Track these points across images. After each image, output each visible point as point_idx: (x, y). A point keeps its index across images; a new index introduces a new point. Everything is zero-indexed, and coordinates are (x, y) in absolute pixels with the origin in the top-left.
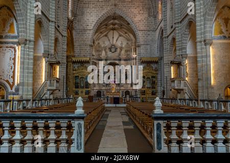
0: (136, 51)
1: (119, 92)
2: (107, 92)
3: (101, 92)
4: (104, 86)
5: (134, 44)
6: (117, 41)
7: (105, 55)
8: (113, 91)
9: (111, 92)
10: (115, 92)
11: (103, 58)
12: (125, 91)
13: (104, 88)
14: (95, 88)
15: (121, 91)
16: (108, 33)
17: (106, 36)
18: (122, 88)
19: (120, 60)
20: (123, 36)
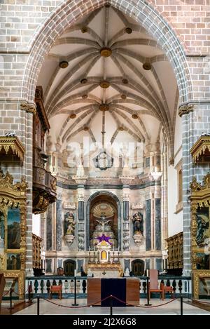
0: (159, 163)
1: (118, 263)
2: (90, 263)
3: (74, 263)
4: (82, 249)
5: (154, 148)
6: (112, 141)
7: (83, 174)
8: (104, 261)
9: (99, 263)
10: (109, 263)
11: (78, 182)
12: (132, 260)
13: (82, 253)
14: (59, 254)
15: (122, 261)
16: (90, 120)
17: (86, 128)
18: (126, 253)
19: (120, 187)
20: (126, 129)
